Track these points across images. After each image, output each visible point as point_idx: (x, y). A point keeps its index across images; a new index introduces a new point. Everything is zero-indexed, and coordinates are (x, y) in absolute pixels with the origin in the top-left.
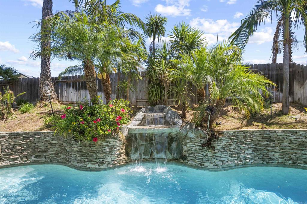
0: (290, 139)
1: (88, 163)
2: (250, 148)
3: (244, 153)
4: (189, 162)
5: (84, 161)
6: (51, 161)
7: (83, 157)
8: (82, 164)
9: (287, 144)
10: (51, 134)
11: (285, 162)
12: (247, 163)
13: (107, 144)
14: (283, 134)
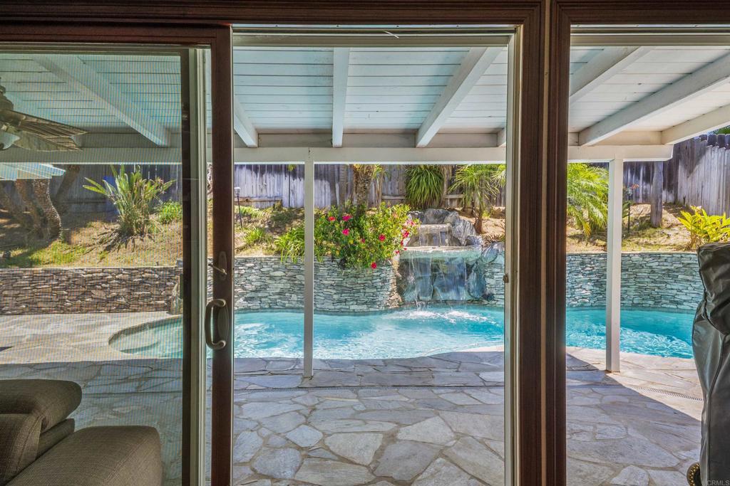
0: (651, 267)
1: (352, 303)
2: (590, 280)
3: (581, 287)
4: (499, 303)
5: (346, 300)
6: (270, 307)
7: (343, 295)
8: (342, 306)
9: (646, 274)
10: (273, 260)
11: (644, 302)
12: (585, 305)
13: (378, 274)
14: (641, 259)
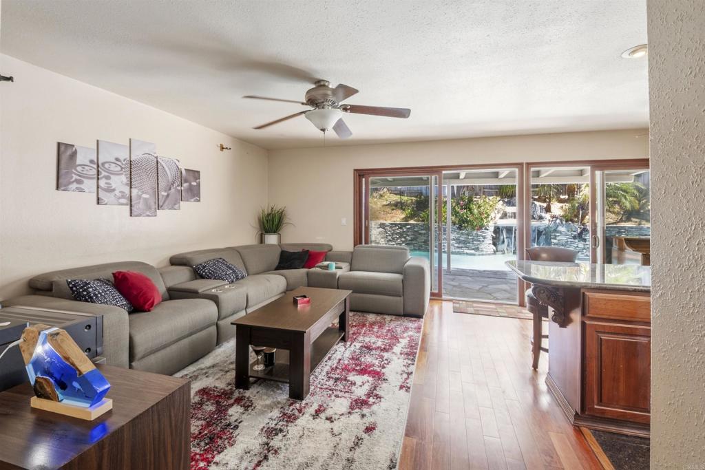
1: (465, 248)
5: (462, 247)
7: (460, 244)
8: (460, 250)
13: (481, 234)
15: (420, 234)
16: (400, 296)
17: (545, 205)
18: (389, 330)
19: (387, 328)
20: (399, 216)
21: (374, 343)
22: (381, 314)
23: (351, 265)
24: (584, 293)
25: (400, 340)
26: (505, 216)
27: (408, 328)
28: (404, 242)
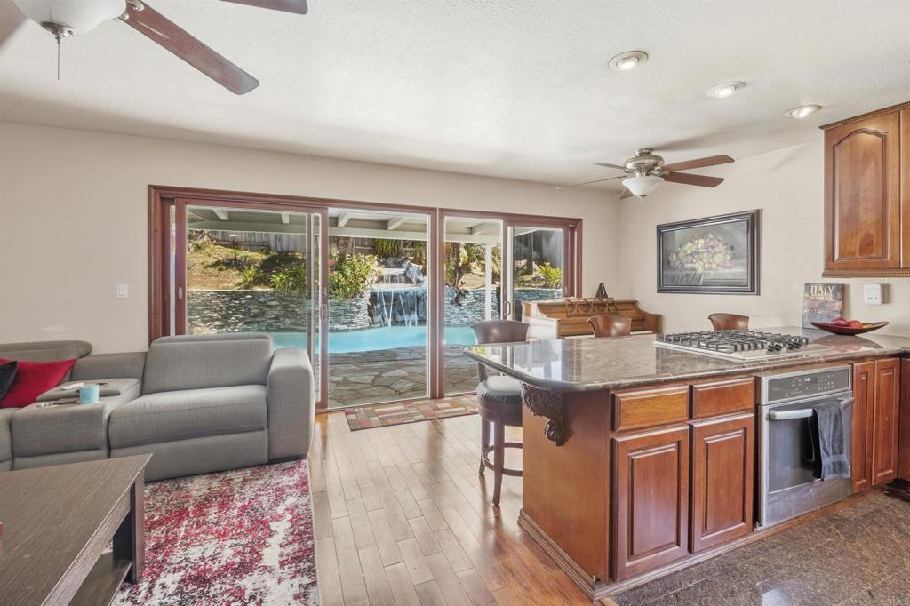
1: (335, 323)
6: (267, 328)
13: (355, 303)
15: (268, 306)
16: (262, 429)
17: (421, 267)
18: (244, 508)
19: (239, 504)
20: (233, 281)
21: (213, 559)
22: (220, 472)
23: (143, 380)
24: (614, 395)
25: (273, 526)
26: (381, 279)
27: (281, 490)
28: (241, 320)
